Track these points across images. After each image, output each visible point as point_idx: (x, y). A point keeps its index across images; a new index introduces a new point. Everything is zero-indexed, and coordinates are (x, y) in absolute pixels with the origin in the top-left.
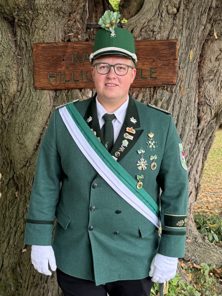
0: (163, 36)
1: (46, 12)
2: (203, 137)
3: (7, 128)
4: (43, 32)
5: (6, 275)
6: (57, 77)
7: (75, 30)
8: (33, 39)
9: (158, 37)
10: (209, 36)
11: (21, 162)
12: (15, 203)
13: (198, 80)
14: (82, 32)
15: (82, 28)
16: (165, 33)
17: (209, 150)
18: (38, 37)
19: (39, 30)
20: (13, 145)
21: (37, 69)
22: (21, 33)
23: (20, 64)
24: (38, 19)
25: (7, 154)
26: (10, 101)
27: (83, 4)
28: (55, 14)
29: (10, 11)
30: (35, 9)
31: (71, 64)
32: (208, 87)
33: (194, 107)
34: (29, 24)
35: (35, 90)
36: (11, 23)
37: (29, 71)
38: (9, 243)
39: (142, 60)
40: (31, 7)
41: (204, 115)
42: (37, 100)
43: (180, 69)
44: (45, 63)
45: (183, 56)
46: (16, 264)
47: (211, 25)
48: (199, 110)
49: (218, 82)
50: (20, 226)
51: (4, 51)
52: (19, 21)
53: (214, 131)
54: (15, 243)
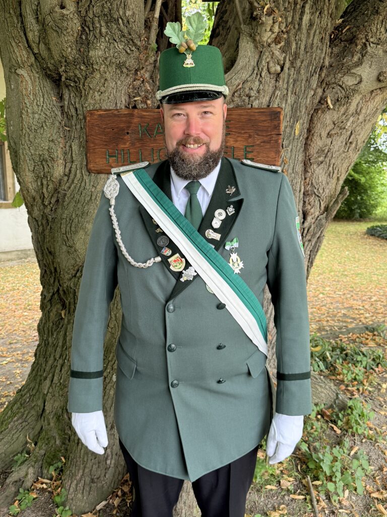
0: (262, 103)
1: (104, 68)
2: (310, 237)
3: (50, 224)
4: (100, 95)
5: (49, 424)
6: (119, 156)
7: (143, 93)
8: (86, 105)
9: (256, 104)
10: (319, 104)
11: (69, 272)
12: (60, 326)
13: (305, 163)
14: (152, 96)
15: (153, 90)
16: (264, 100)
17: (316, 255)
18: (92, 102)
19: (94, 92)
20: (58, 248)
21: (92, 145)
22: (70, 97)
23: (67, 138)
24: (93, 78)
25: (50, 260)
26: (54, 188)
27: (153, 58)
28: (117, 71)
29: (55, 66)
30: (88, 63)
31: (137, 139)
32: (316, 172)
33: (299, 198)
34: (81, 83)
35: (88, 174)
36: (55, 82)
37: (80, 148)
38: (52, 381)
39: (235, 135)
40: (84, 61)
41: (311, 209)
42: (91, 188)
43: (283, 147)
44: (102, 137)
45: (288, 130)
46: (63, 409)
47: (322, 89)
48: (304, 202)
49: (329, 166)
50: (67, 357)
51: (47, 121)
52: (66, 79)
53: (323, 230)
54: (61, 381)
